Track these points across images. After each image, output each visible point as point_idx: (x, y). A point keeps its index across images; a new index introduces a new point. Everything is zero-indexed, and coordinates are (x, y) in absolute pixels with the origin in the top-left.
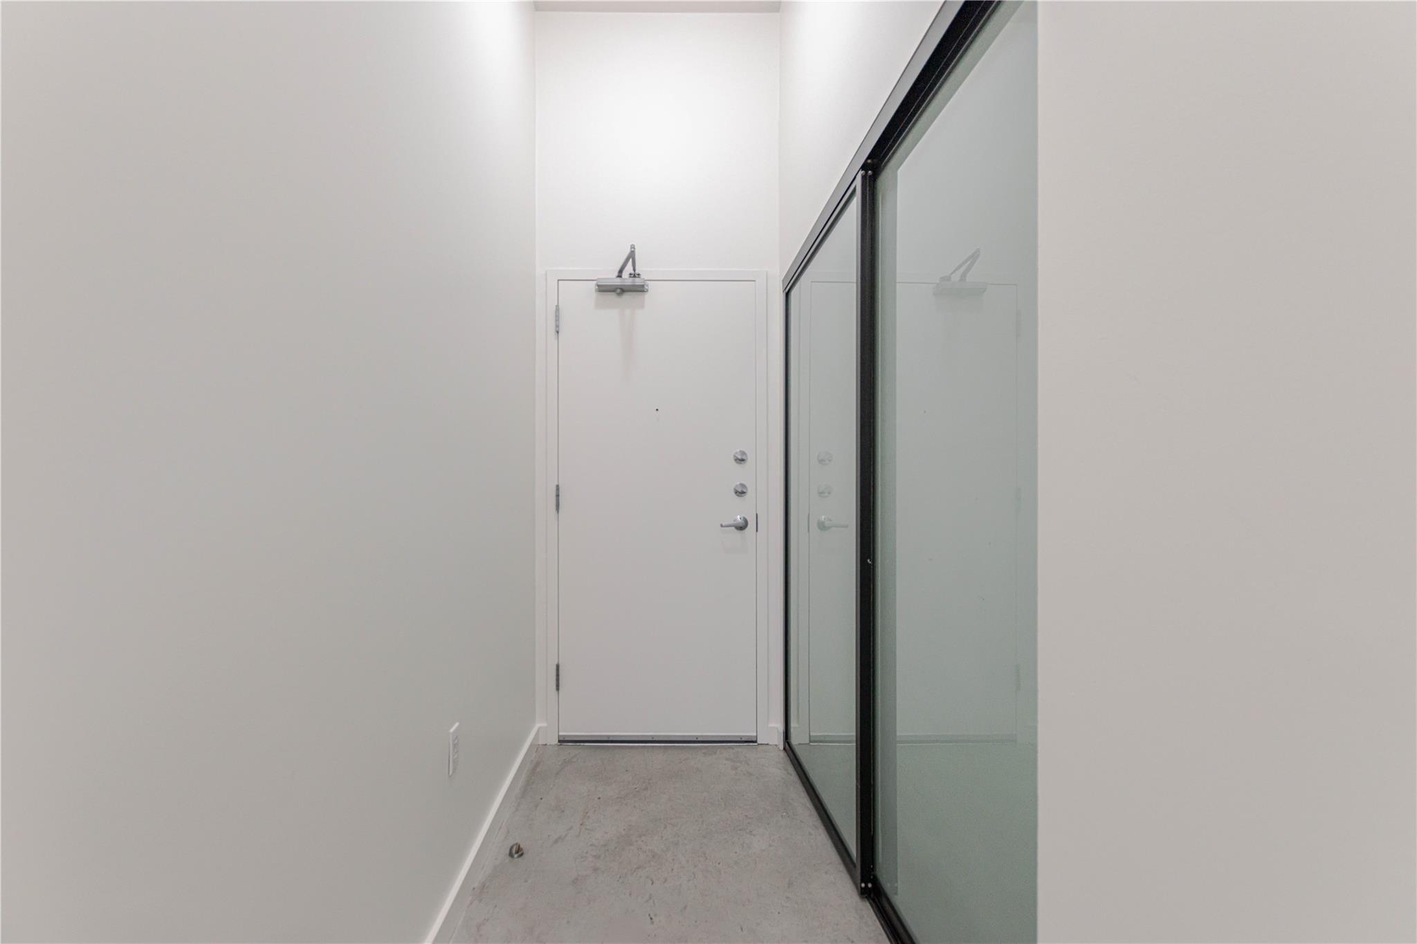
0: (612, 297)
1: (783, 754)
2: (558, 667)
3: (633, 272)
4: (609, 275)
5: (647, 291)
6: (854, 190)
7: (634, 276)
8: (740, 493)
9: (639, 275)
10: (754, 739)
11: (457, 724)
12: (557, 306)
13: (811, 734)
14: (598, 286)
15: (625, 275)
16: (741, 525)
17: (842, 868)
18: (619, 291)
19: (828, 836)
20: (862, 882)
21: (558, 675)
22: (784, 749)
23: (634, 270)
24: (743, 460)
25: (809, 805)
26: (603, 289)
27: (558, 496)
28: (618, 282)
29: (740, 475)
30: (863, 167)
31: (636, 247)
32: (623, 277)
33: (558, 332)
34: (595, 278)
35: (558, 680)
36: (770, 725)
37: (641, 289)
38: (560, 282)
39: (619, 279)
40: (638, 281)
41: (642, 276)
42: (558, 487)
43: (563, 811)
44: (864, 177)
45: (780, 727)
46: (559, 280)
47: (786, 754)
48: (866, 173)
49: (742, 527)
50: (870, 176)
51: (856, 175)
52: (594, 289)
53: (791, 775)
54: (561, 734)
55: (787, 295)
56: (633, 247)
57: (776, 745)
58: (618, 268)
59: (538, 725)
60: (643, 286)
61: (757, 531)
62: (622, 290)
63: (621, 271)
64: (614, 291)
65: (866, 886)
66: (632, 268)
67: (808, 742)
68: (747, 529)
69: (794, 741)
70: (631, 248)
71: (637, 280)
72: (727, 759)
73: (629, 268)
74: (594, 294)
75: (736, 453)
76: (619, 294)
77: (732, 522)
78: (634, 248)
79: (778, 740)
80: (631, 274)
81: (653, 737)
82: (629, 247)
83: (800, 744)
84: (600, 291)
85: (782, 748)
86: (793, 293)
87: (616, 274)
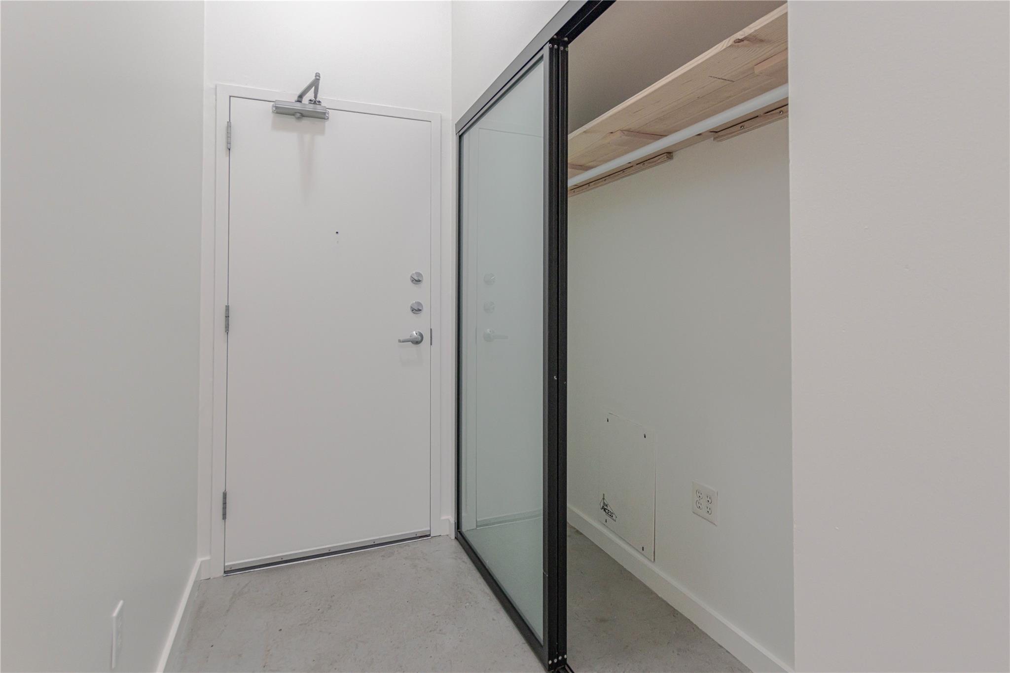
0: (291, 120)
1: (455, 543)
2: (225, 495)
3: (313, 98)
4: (288, 97)
5: (328, 119)
6: (542, 57)
7: (315, 103)
8: (416, 310)
9: (319, 102)
10: (428, 534)
11: (121, 603)
12: (229, 122)
13: (478, 520)
14: (277, 108)
15: (306, 100)
16: (417, 340)
17: (526, 647)
18: (298, 115)
19: (509, 618)
20: (549, 660)
21: (225, 503)
22: (456, 538)
23: (316, 97)
24: (419, 281)
25: (487, 590)
26: (281, 111)
27: (227, 317)
28: (298, 106)
29: (415, 295)
30: (552, 41)
31: (321, 76)
32: (303, 102)
33: (229, 149)
34: (274, 100)
35: (224, 508)
36: (443, 518)
37: (322, 116)
38: (231, 98)
39: (298, 104)
40: (319, 108)
41: (323, 104)
42: (227, 308)
43: (240, 655)
44: (551, 50)
45: (451, 518)
46: (230, 97)
47: (458, 543)
48: (553, 46)
49: (417, 342)
50: (556, 49)
51: (544, 45)
52: (271, 111)
53: (466, 563)
54: (226, 564)
55: (460, 137)
56: (318, 75)
57: (447, 535)
58: (299, 92)
59: (199, 560)
60: (325, 113)
61: (431, 344)
62: (302, 115)
63: (301, 97)
64: (293, 115)
65: (553, 662)
66: (313, 95)
67: (475, 527)
68: (421, 344)
69: (464, 528)
70: (316, 76)
71: (318, 106)
72: (406, 558)
73: (310, 95)
74: (271, 116)
75: (413, 274)
76: (298, 118)
77: (408, 337)
78: (319, 77)
79: (451, 531)
80: (310, 100)
81: (329, 549)
82: (315, 75)
83: (468, 530)
84: (277, 113)
85: (453, 537)
86: (465, 137)
87: (296, 98)
